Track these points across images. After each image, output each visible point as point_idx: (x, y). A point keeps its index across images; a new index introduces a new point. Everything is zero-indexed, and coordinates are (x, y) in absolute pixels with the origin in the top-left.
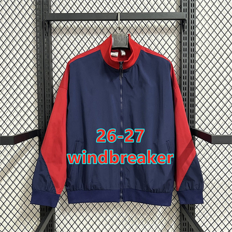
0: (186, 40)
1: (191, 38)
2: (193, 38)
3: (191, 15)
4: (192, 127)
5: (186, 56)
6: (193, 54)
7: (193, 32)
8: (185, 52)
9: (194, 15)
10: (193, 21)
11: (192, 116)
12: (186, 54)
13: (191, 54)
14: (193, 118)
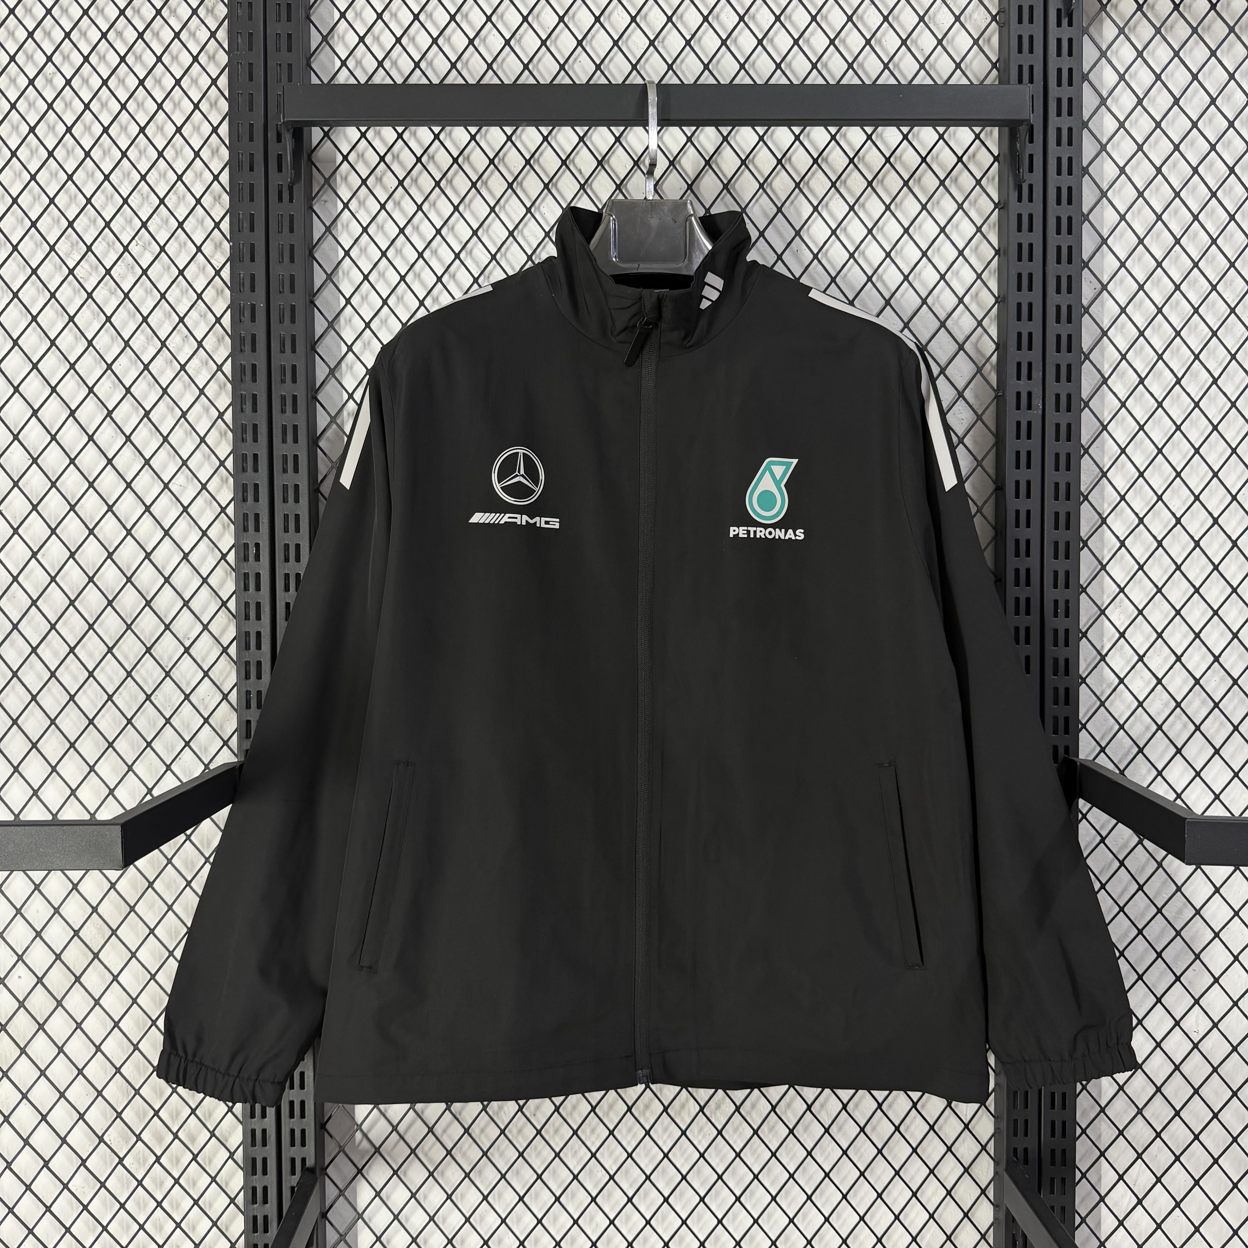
0: (1030, 289)
1: (1059, 278)
2: (1070, 278)
3: (1059, 160)
4: (1061, 751)
5: (1030, 378)
6: (1069, 367)
7: (1070, 248)
8: (1025, 356)
9: (1070, 159)
10: (1070, 189)
11: (1062, 692)
12: (1030, 365)
13: (1058, 367)
14: (1067, 703)
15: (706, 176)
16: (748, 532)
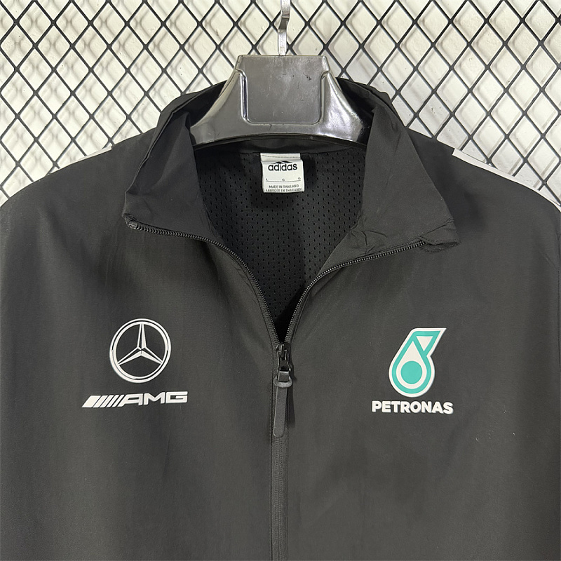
15: (342, 37)
16: (392, 407)
